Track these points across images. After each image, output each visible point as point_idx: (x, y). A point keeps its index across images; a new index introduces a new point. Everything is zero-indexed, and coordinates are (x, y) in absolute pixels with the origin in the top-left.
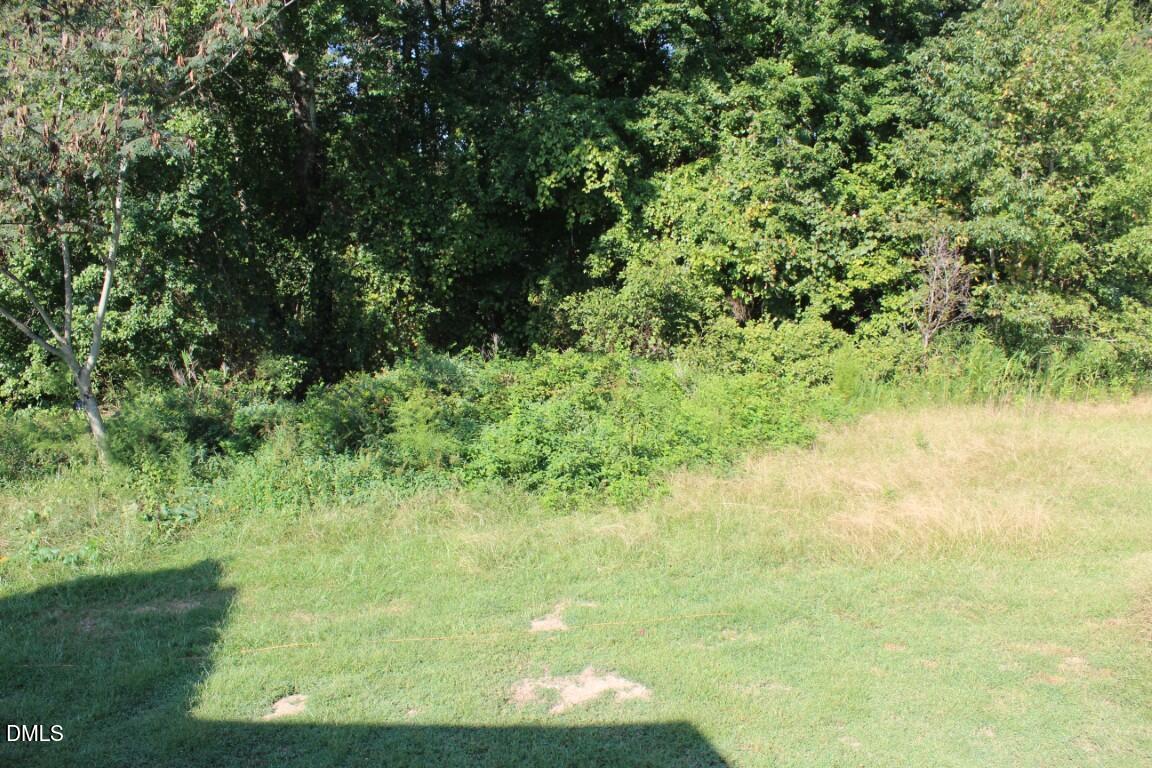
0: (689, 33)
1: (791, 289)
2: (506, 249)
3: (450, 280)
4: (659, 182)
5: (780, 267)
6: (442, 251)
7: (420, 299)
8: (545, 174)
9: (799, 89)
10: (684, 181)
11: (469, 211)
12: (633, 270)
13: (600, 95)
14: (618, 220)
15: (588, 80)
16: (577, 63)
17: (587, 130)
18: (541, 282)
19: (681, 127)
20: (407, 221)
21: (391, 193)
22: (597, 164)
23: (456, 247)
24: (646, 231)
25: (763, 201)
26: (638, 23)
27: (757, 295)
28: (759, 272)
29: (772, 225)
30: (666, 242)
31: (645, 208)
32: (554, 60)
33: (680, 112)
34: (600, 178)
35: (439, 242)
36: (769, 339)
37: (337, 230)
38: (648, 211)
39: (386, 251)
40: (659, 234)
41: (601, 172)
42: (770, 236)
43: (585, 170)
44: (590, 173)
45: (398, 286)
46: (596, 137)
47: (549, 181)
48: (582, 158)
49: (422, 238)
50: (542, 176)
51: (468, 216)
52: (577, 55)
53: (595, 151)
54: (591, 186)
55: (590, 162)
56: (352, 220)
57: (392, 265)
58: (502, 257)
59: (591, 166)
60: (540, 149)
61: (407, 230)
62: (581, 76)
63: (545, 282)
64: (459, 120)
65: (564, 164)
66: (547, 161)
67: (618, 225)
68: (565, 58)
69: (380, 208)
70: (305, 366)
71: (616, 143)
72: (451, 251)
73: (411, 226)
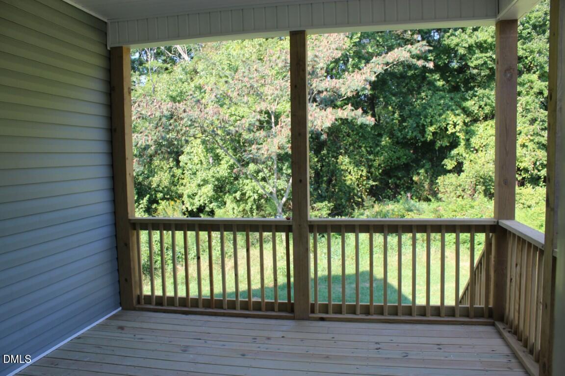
0: (491, 65)
1: (539, 173)
2: (405, 157)
3: (381, 171)
4: (477, 128)
5: (535, 164)
6: (377, 158)
7: (368, 178)
8: (429, 126)
9: (543, 87)
10: (489, 128)
11: (390, 141)
12: (466, 166)
13: (450, 91)
14: (460, 145)
15: (443, 85)
16: (438, 78)
17: (448, 108)
18: (420, 171)
19: (489, 105)
20: (364, 145)
21: (357, 134)
22: (453, 122)
23: (385, 156)
24: (472, 149)
25: (527, 136)
26: (472, 62)
27: (524, 176)
28: (527, 166)
29: (531, 145)
30: (480, 154)
31: (471, 139)
32: (428, 77)
33: (489, 99)
34: (455, 127)
35: (377, 154)
36: (533, 195)
37: (335, 149)
38: (473, 140)
39: (355, 158)
40: (477, 151)
41: (455, 125)
42: (530, 150)
43: (448, 124)
44: (450, 125)
45: (360, 173)
46: (452, 110)
47: (432, 129)
48: (447, 119)
49: (370, 153)
50: (428, 127)
51: (389, 143)
52: (438, 75)
53: (453, 116)
54: (451, 130)
55: (450, 121)
56: (341, 145)
57: (357, 164)
58: (404, 160)
59: (451, 122)
60: (428, 115)
61: (363, 149)
62: (440, 83)
63: (422, 171)
64: (391, 103)
65: (439, 121)
66: (431, 120)
67: (459, 146)
68: (432, 76)
69: (352, 140)
70: (332, 205)
71: (462, 113)
72: (382, 158)
73: (365, 147)
